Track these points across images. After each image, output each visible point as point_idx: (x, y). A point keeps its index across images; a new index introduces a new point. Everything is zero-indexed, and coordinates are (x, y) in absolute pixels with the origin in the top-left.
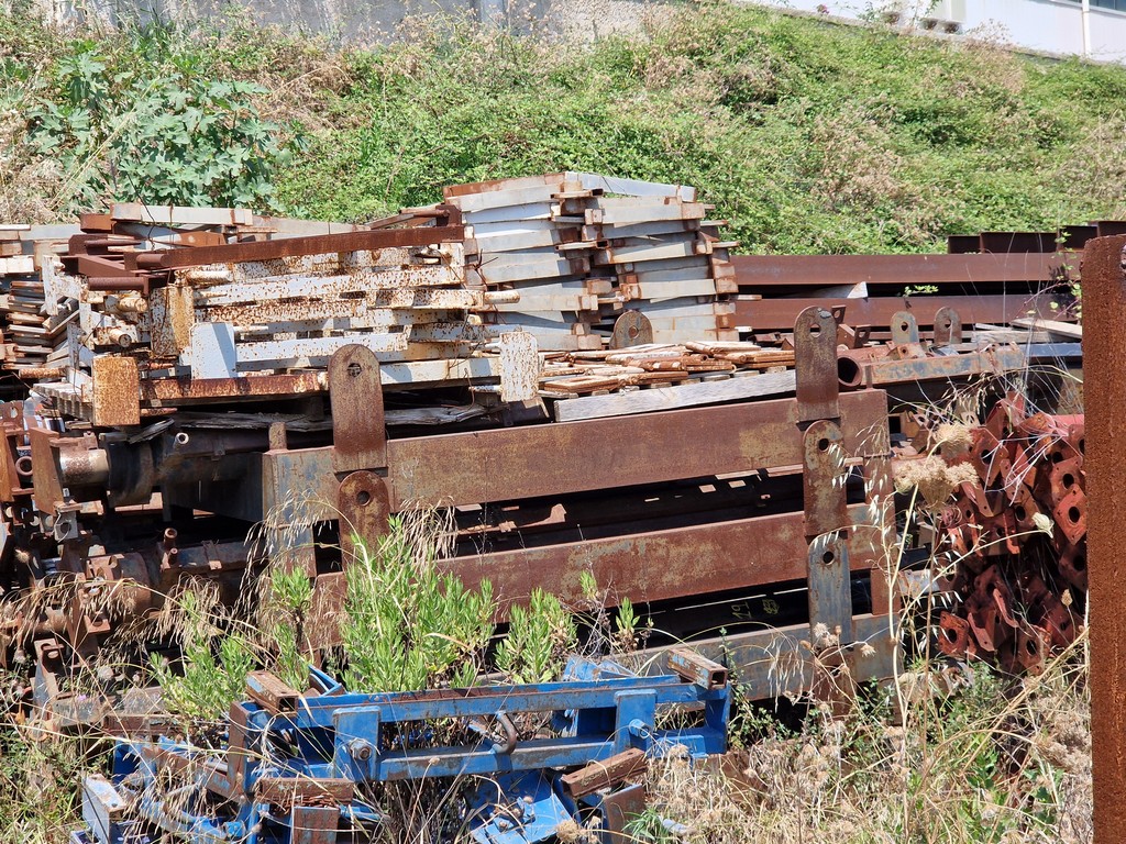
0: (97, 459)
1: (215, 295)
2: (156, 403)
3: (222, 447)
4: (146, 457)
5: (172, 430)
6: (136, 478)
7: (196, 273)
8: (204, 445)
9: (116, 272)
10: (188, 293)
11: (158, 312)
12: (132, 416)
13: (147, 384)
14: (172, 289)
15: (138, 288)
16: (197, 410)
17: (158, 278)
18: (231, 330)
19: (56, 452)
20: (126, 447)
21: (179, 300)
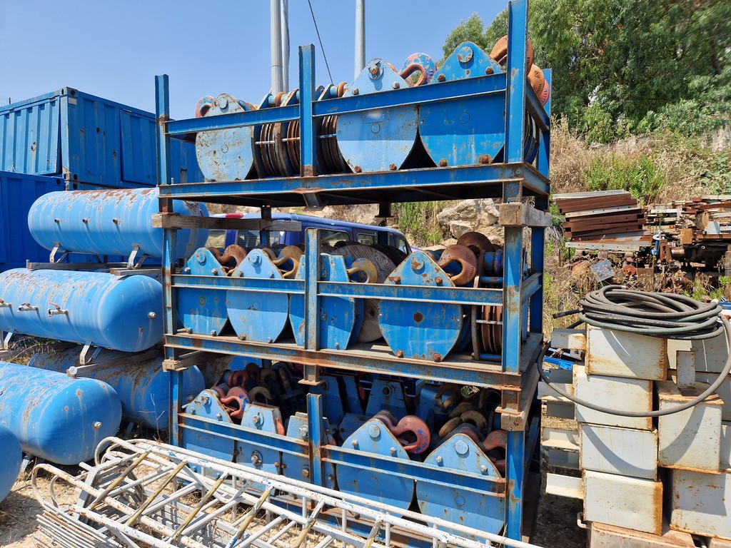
0: (681, 251)
1: (716, 215)
2: (697, 239)
3: (714, 250)
4: (694, 252)
5: (701, 245)
6: (691, 256)
7: (710, 210)
8: (710, 250)
9: (690, 210)
10: (708, 215)
11: (699, 219)
12: (690, 242)
13: (695, 235)
14: (704, 214)
15: (694, 214)
16: (708, 241)
17: (700, 212)
18: (719, 223)
19: (671, 249)
20: (689, 249)
21: (705, 217)
